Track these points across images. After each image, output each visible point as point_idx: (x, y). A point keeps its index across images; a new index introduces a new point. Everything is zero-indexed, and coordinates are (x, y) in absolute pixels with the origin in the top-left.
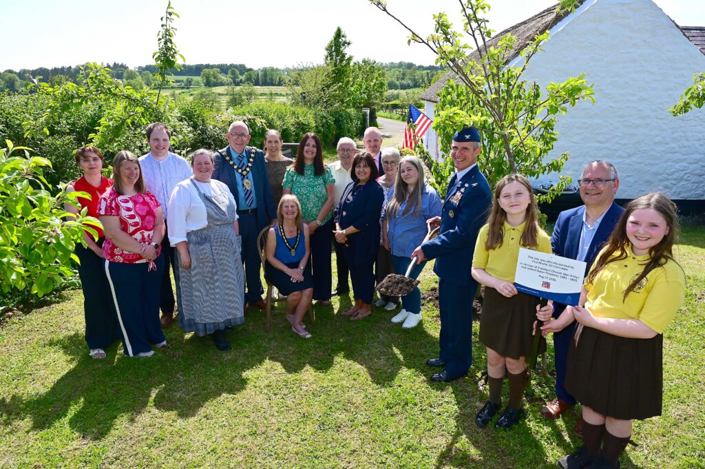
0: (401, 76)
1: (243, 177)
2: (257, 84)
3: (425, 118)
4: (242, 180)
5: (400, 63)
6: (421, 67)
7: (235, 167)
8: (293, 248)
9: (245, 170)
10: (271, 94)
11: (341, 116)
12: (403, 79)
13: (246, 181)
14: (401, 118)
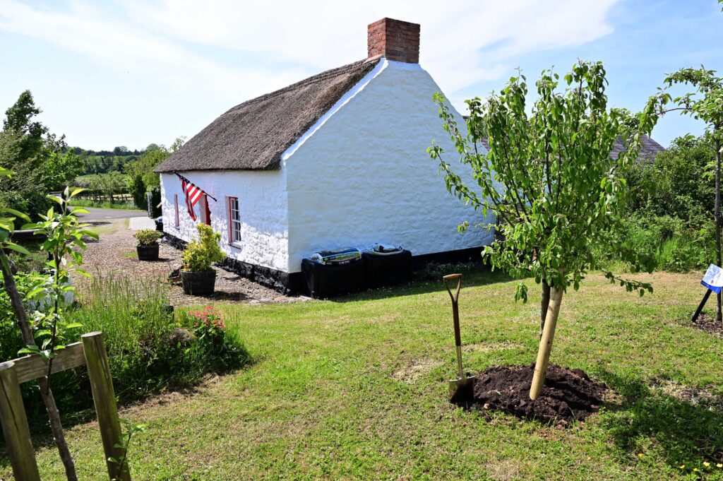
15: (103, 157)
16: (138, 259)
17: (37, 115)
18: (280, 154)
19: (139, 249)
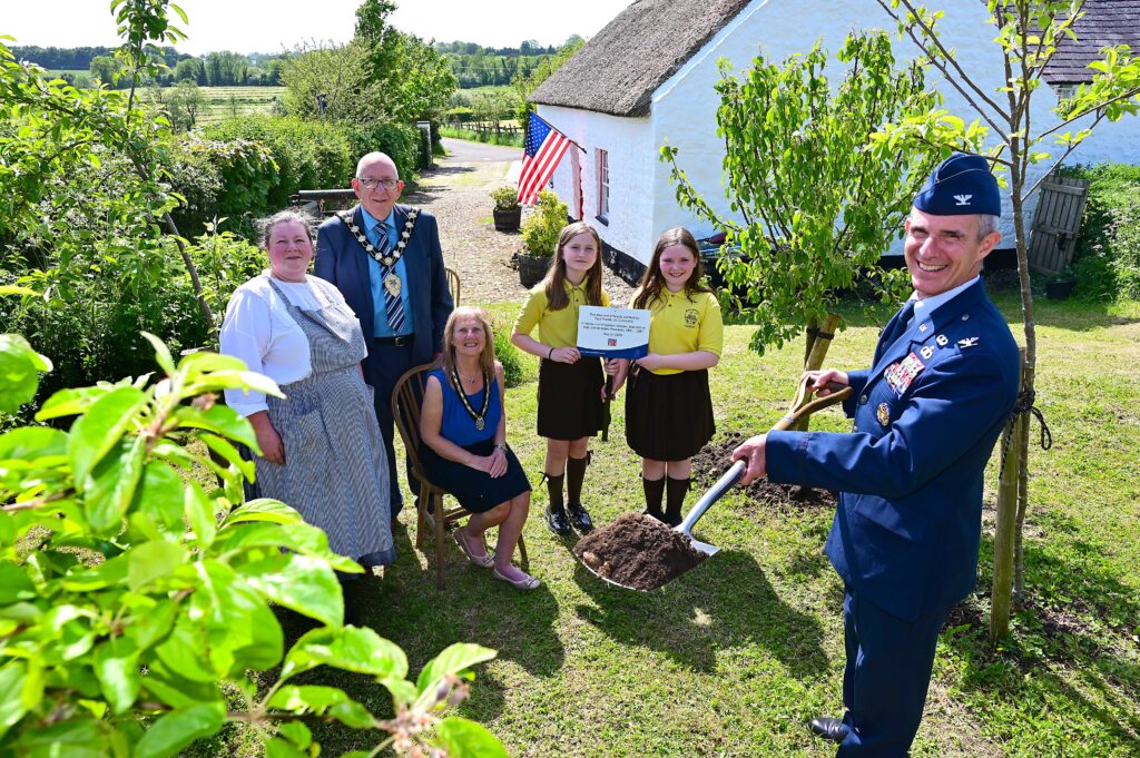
0: (460, 67)
1: (385, 270)
2: (202, 82)
3: (559, 137)
4: (383, 275)
5: (455, 43)
6: (489, 51)
7: (370, 248)
8: (479, 414)
9: (391, 255)
10: (233, 101)
11: (388, 136)
12: (463, 71)
13: (390, 277)
14: (478, 136)
15: (505, 58)
16: (494, 226)
17: (394, 12)
18: (649, 92)
19: (496, 214)
